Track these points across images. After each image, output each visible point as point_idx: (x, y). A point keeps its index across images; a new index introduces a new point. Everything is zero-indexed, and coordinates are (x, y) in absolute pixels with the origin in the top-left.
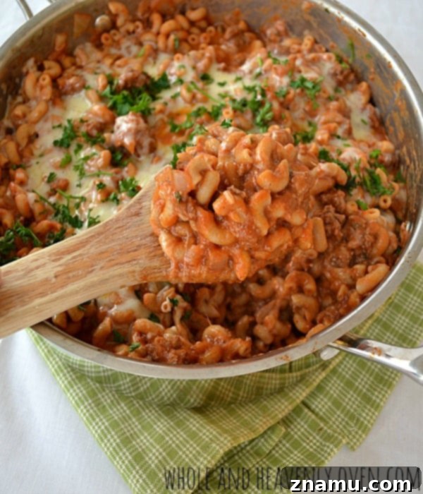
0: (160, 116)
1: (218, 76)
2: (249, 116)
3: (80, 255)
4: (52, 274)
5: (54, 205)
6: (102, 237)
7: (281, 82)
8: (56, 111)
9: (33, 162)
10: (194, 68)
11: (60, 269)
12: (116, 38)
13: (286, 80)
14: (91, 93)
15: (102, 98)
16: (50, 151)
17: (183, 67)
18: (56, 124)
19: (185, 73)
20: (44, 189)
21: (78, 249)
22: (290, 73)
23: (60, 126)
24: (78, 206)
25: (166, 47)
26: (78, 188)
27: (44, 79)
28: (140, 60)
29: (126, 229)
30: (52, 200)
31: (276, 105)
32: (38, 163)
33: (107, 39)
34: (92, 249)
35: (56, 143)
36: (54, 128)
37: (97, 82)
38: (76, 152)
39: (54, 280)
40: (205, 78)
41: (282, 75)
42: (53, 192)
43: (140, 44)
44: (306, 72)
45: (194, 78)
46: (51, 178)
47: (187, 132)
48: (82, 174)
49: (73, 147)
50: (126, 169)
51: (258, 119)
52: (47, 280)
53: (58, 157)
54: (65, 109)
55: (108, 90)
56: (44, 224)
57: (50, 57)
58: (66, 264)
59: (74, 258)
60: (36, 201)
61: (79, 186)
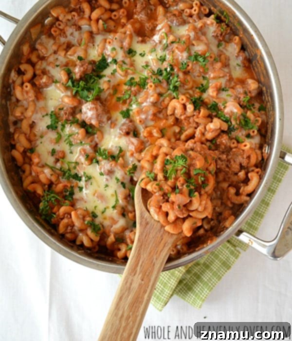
0: (107, 93)
1: (139, 48)
2: (165, 85)
3: (143, 262)
4: (140, 281)
5: (61, 169)
6: (143, 247)
7: (182, 56)
8: (41, 104)
9: (38, 142)
10: (122, 48)
11: (140, 275)
12: (61, 27)
13: (185, 55)
14: (58, 85)
15: (67, 88)
16: (46, 133)
17: (114, 49)
18: (44, 113)
19: (117, 53)
20: (50, 160)
21: (139, 261)
22: (187, 50)
23: (47, 115)
24: (75, 168)
25: (98, 29)
26: (71, 155)
27: (27, 87)
28: (83, 47)
29: (149, 234)
30: (59, 165)
31: (181, 75)
32: (41, 143)
33: (55, 31)
34: (144, 256)
35: (48, 127)
36: (43, 116)
37: (60, 75)
38: (62, 130)
39: (143, 282)
40: (131, 52)
41: (182, 51)
42: (57, 161)
43: (79, 28)
44: (198, 45)
45: (123, 57)
46: (53, 152)
47: (128, 101)
48: (71, 145)
49: (60, 127)
50: (96, 136)
51: (171, 87)
52: (140, 285)
53: (52, 135)
54: (45, 99)
55: (70, 83)
56: (60, 187)
57: (22, 61)
58: (141, 272)
59: (141, 266)
60: (52, 175)
61: (71, 153)
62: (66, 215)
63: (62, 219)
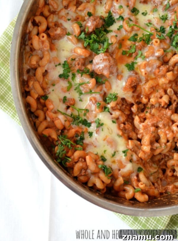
0: (115, 46)
2: (168, 41)
5: (71, 116)
8: (54, 54)
9: (50, 90)
10: (128, 6)
14: (70, 37)
15: (79, 40)
16: (58, 82)
17: (121, 7)
18: (57, 63)
19: (124, 11)
20: (62, 107)
23: (60, 64)
24: (85, 115)
26: (81, 102)
27: (43, 37)
28: (92, 3)
30: (69, 112)
32: (53, 90)
35: (60, 76)
36: (56, 66)
37: (73, 28)
38: (73, 79)
40: (134, 11)
42: (68, 107)
45: (129, 14)
46: (65, 100)
47: (134, 55)
48: (81, 94)
49: (70, 78)
50: (104, 86)
51: (174, 43)
53: (64, 84)
55: (83, 36)
56: (72, 132)
60: (65, 121)
61: (81, 100)
62: (80, 160)
63: (76, 163)
